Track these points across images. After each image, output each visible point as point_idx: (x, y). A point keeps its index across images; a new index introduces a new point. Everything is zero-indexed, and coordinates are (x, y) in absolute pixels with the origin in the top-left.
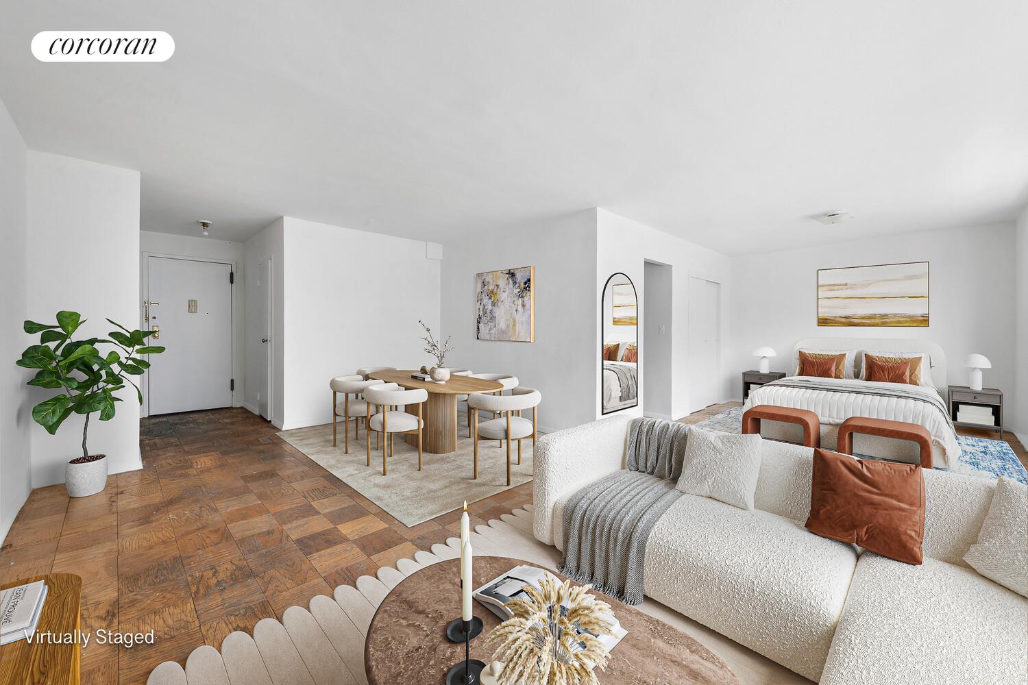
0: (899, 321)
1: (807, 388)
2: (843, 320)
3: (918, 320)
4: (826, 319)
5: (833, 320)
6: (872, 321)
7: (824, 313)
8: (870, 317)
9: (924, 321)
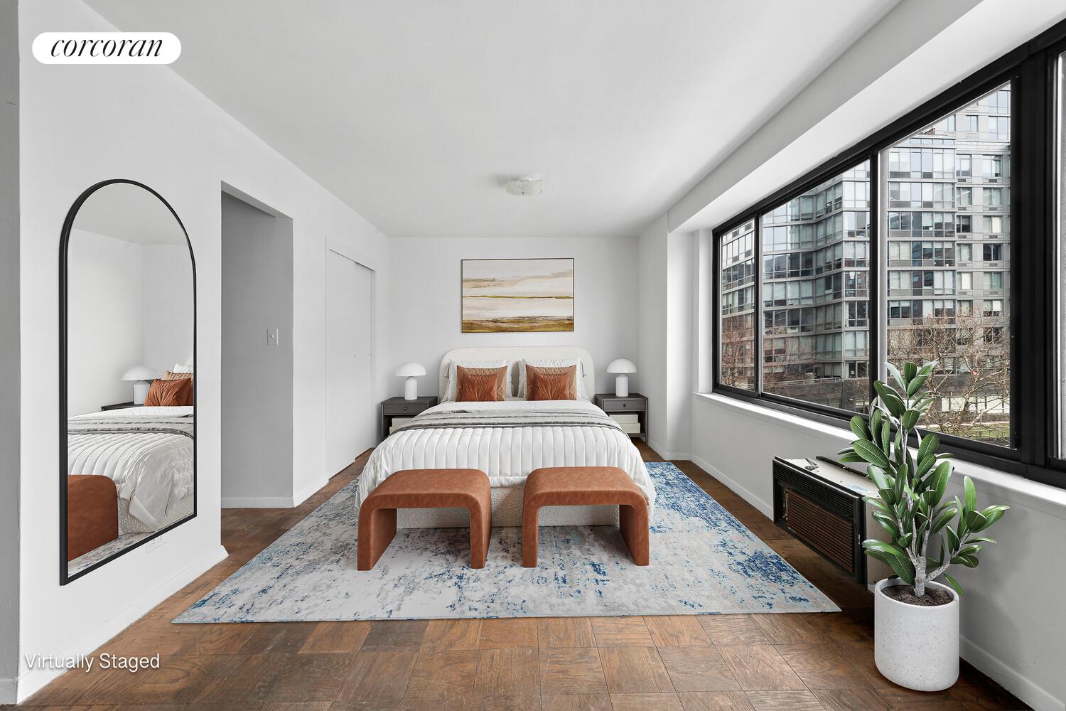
0: (546, 325)
1: (464, 426)
2: (491, 324)
3: (564, 324)
4: (472, 323)
5: (480, 325)
6: (521, 325)
7: (470, 315)
8: (519, 320)
9: (568, 325)
